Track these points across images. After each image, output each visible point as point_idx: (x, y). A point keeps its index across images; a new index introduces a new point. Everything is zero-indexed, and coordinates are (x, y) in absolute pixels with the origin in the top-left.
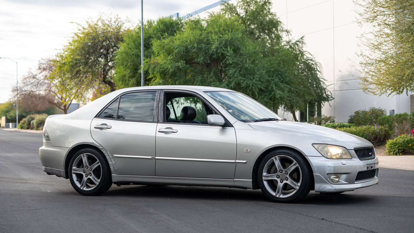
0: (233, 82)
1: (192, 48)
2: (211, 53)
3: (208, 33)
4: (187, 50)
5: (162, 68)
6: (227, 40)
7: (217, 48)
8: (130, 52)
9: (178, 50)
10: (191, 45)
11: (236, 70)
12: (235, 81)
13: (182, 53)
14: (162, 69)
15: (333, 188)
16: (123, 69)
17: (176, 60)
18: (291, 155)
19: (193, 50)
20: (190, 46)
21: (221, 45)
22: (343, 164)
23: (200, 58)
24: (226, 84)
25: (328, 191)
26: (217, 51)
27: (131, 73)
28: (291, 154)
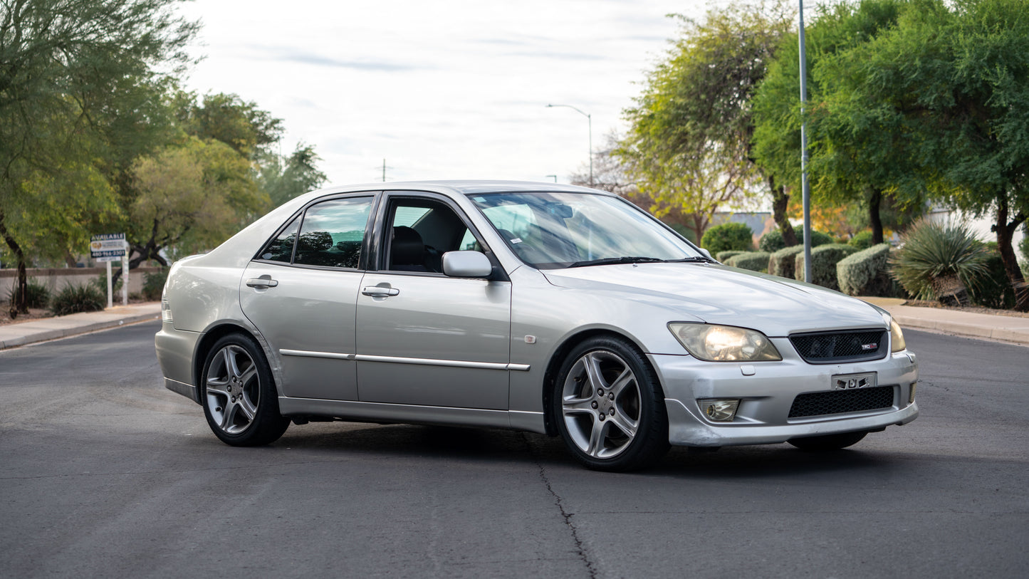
0: (1013, 154)
1: (910, 70)
2: (956, 83)
3: (951, 31)
4: (898, 76)
5: (834, 123)
6: (997, 48)
7: (971, 69)
8: (788, 85)
9: (875, 78)
10: (907, 63)
11: (1020, 124)
12: (1017, 151)
13: (884, 84)
14: (835, 127)
15: (714, 436)
16: (772, 128)
17: (871, 102)
18: (620, 352)
19: (911, 75)
20: (905, 66)
21: (982, 60)
22: (744, 375)
23: (929, 96)
24: (997, 160)
25: (699, 443)
26: (970, 75)
27: (790, 137)
28: (618, 349)
